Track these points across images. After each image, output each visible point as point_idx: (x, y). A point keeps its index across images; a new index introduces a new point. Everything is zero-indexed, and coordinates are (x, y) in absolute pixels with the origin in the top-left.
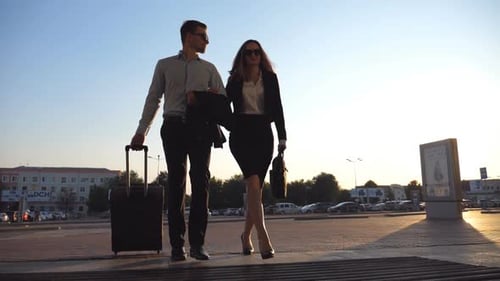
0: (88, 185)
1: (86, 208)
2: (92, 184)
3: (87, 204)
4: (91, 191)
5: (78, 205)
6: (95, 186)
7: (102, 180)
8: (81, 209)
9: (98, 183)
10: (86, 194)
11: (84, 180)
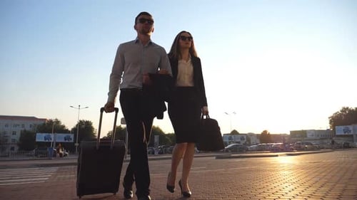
0: (19, 130)
1: (17, 148)
2: (23, 129)
3: (18, 145)
4: (21, 134)
5: (10, 146)
6: (25, 131)
7: (31, 126)
8: (13, 149)
9: (28, 128)
10: (17, 137)
11: (16, 126)
